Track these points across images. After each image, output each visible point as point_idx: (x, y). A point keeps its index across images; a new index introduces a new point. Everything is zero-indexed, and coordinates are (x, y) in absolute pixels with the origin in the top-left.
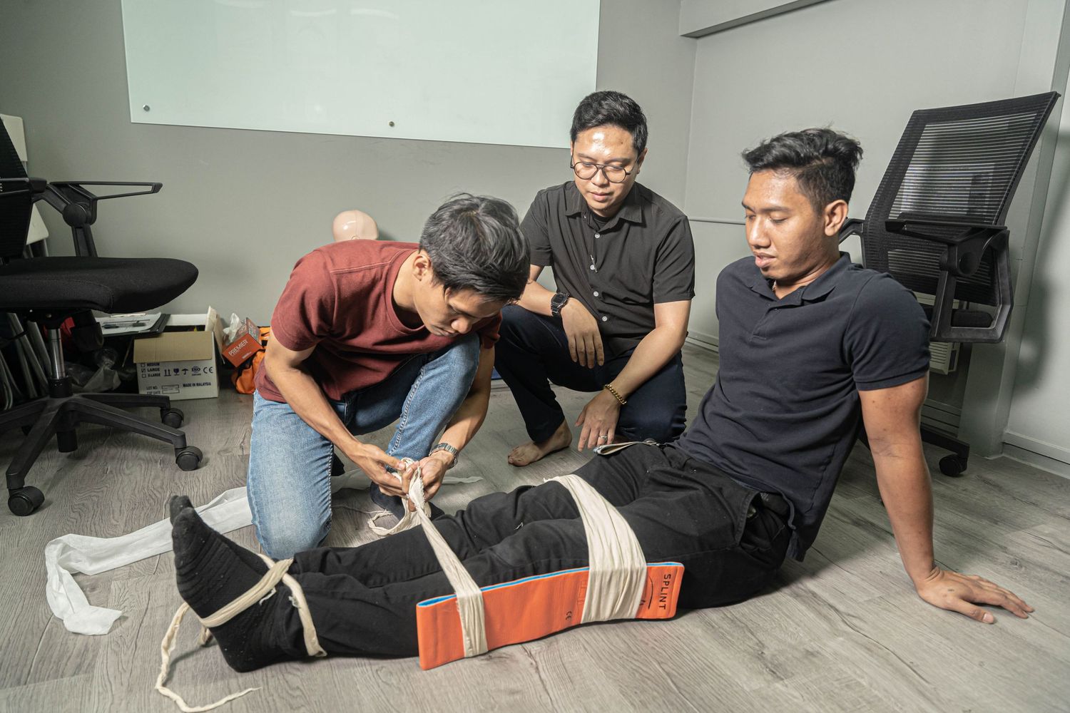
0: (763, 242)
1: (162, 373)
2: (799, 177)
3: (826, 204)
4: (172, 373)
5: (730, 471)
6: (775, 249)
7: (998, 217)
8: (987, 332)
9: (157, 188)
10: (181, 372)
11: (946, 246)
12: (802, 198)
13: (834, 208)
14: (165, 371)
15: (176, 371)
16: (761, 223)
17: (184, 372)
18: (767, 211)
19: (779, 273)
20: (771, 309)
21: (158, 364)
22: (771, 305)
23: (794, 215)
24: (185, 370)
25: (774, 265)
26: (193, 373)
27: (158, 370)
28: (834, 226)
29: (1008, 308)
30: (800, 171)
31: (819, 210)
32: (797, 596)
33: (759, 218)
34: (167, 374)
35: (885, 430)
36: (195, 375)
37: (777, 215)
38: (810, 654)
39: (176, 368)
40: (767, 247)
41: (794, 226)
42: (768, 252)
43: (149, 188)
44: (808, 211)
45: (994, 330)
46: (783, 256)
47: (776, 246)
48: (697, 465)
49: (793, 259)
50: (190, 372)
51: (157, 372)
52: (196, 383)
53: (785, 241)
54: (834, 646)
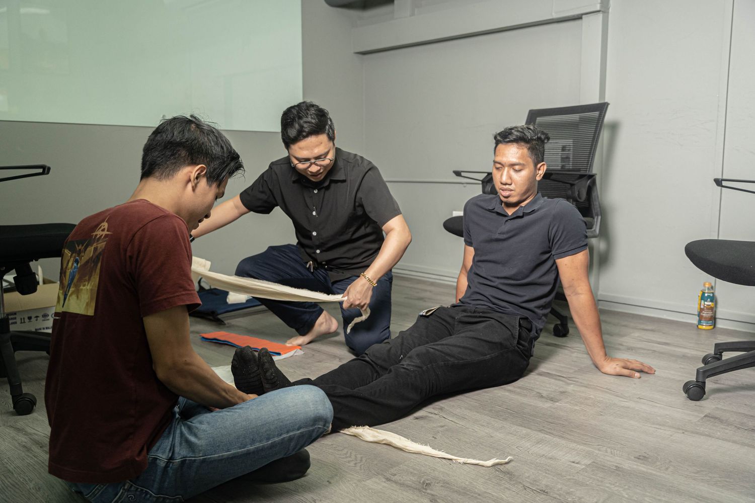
0: (509, 182)
1: (18, 321)
2: (529, 149)
3: (538, 164)
4: (27, 320)
5: (500, 310)
6: (514, 186)
7: (589, 168)
8: (592, 232)
9: (45, 170)
10: (33, 319)
11: (569, 185)
12: (530, 160)
13: (541, 166)
14: (21, 319)
15: (30, 318)
16: (508, 172)
17: (36, 318)
18: (512, 165)
19: (513, 200)
20: (507, 221)
21: (15, 314)
22: (507, 219)
23: (526, 168)
24: (37, 317)
25: (514, 194)
26: (43, 319)
27: (15, 318)
28: (540, 175)
29: (600, 217)
30: (528, 145)
31: (536, 165)
32: (540, 374)
33: (506, 169)
34: (23, 321)
35: (573, 280)
36: (45, 320)
37: (517, 167)
38: (563, 393)
39: (30, 316)
40: (510, 185)
41: (524, 173)
42: (511, 187)
43: (41, 171)
44: (532, 166)
45: (595, 230)
46: (518, 190)
47: (515, 184)
48: (482, 311)
49: (522, 192)
50: (40, 319)
51: (14, 321)
52: (45, 327)
53: (521, 182)
54: (570, 388)
